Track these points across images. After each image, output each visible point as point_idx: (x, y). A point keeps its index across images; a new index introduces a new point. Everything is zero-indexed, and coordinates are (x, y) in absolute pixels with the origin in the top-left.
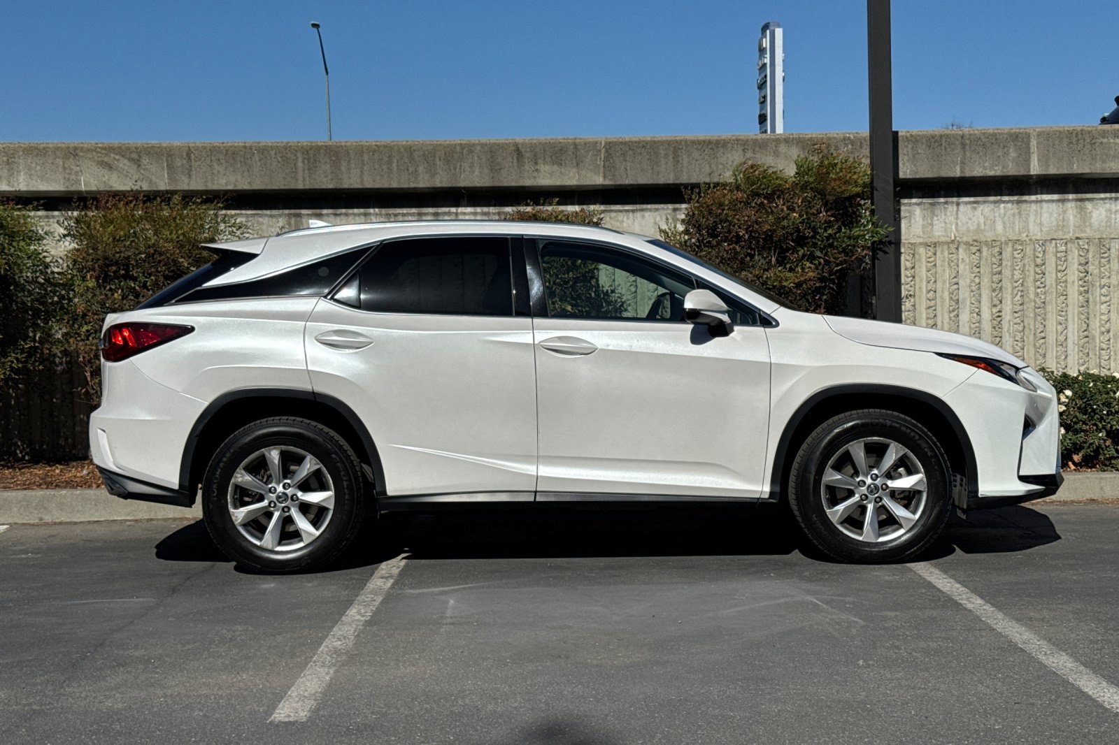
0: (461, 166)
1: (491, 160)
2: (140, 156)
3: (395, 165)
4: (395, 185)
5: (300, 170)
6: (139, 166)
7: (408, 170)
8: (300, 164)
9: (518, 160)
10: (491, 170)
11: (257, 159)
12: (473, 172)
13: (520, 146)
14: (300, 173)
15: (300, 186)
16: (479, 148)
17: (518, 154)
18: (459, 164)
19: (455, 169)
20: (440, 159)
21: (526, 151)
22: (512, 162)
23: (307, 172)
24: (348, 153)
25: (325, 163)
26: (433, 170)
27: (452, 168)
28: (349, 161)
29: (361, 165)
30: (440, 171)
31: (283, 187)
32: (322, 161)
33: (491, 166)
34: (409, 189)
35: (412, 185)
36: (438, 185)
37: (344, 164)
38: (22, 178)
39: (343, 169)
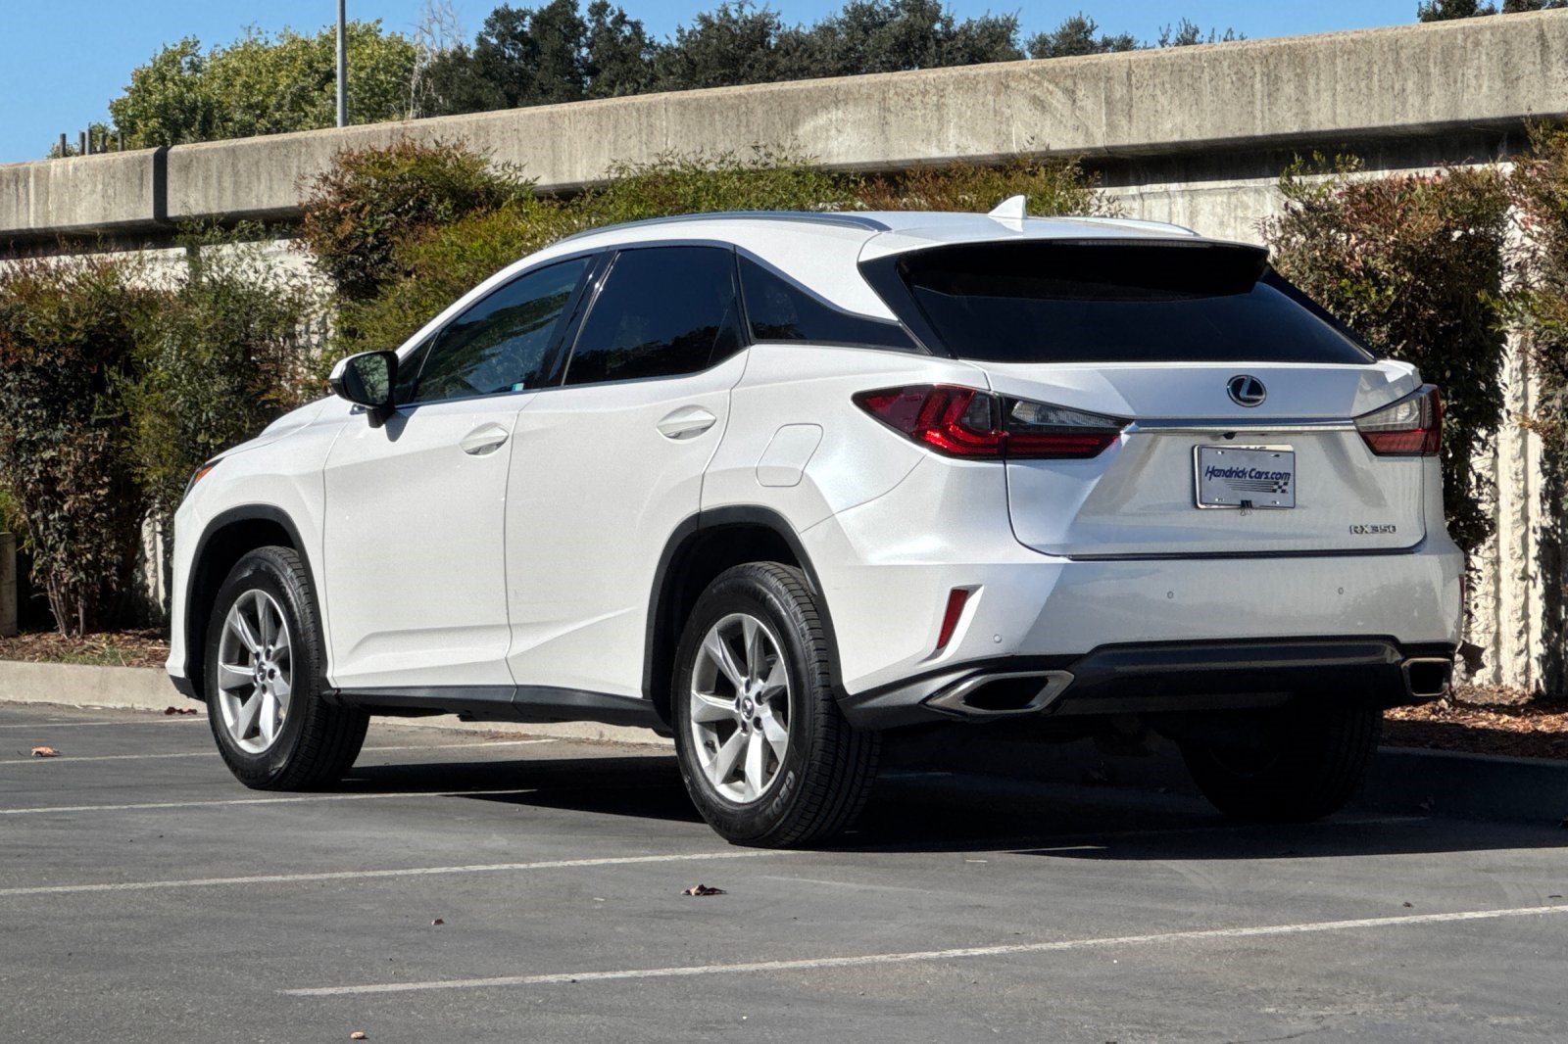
0: (1463, 75)
1: (1506, 59)
2: (1075, 84)
3: (1376, 78)
4: (1376, 122)
5: (1259, 96)
6: (1074, 101)
7: (1393, 89)
8: (1258, 86)
9: (1542, 55)
10: (1505, 80)
11: (1207, 78)
12: (1480, 86)
13: (1545, 27)
14: (1258, 103)
15: (1259, 132)
16: (1488, 35)
17: (1543, 45)
18: (1461, 72)
19: (1455, 82)
20: (1435, 63)
21: (1554, 38)
22: (1534, 63)
23: (1266, 101)
24: (1317, 57)
25: (1289, 80)
26: (1425, 86)
27: (1451, 80)
28: (1318, 76)
29: (1332, 83)
30: (1435, 88)
31: (1238, 134)
32: (1285, 78)
33: (1505, 73)
34: (1395, 127)
35: (1399, 121)
36: (1435, 118)
37: (1312, 81)
38: (952, 132)
39: (1311, 91)
